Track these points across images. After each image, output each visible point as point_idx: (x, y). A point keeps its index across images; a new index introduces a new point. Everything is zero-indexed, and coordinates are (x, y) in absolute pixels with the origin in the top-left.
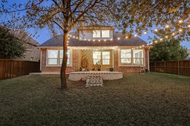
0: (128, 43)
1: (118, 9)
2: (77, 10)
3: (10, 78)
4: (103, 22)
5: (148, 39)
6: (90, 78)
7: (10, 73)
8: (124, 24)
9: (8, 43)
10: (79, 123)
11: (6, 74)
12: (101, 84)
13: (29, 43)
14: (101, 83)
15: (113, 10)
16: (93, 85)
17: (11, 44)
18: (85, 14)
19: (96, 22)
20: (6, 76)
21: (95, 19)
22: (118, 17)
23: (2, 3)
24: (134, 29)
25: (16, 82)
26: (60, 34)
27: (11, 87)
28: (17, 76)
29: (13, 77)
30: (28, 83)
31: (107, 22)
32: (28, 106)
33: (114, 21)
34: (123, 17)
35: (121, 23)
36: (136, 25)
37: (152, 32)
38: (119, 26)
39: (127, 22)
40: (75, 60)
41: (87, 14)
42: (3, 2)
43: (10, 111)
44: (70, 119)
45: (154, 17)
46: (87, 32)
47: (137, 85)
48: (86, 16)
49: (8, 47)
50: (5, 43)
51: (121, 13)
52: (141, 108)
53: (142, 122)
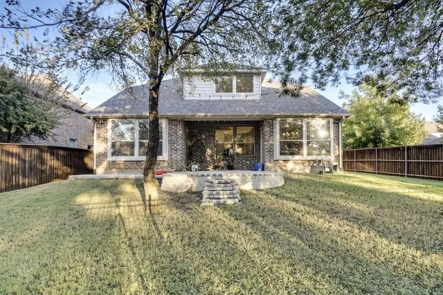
0: (296, 105)
1: (274, 26)
2: (180, 28)
3: (24, 186)
4: (240, 56)
5: (340, 98)
6: (210, 186)
7: (24, 176)
8: (286, 62)
9: (14, 105)
10: (191, 282)
11: (14, 177)
12: (237, 198)
13: (65, 106)
14: (235, 196)
15: (263, 28)
16: (218, 200)
17: (23, 107)
18: (199, 38)
19: (223, 56)
20: (14, 183)
21: (222, 50)
22: (273, 46)
23: (7, 5)
24: (309, 73)
25: (40, 196)
26: (138, 83)
27: (28, 206)
28: (41, 183)
29: (30, 185)
30: (67, 198)
31: (249, 56)
32: (73, 250)
33: (265, 54)
34: (285, 45)
35: (279, 61)
36: (314, 65)
37: (349, 81)
38: (276, 66)
39: (293, 57)
40: (175, 145)
41: (202, 36)
42: (10, 4)
43: (31, 261)
44: (171, 274)
45: (353, 46)
46: (202, 79)
47: (315, 201)
48: (201, 42)
49: (17, 114)
50: (7, 103)
51: (280, 36)
52: (325, 248)
53: (329, 277)
